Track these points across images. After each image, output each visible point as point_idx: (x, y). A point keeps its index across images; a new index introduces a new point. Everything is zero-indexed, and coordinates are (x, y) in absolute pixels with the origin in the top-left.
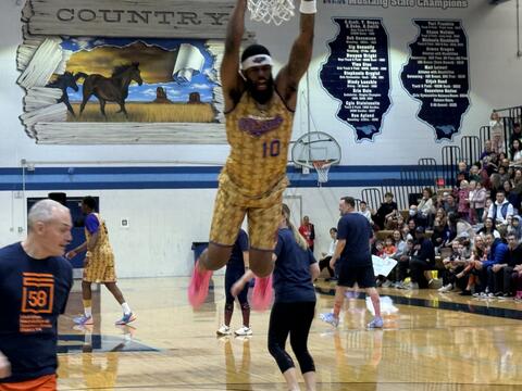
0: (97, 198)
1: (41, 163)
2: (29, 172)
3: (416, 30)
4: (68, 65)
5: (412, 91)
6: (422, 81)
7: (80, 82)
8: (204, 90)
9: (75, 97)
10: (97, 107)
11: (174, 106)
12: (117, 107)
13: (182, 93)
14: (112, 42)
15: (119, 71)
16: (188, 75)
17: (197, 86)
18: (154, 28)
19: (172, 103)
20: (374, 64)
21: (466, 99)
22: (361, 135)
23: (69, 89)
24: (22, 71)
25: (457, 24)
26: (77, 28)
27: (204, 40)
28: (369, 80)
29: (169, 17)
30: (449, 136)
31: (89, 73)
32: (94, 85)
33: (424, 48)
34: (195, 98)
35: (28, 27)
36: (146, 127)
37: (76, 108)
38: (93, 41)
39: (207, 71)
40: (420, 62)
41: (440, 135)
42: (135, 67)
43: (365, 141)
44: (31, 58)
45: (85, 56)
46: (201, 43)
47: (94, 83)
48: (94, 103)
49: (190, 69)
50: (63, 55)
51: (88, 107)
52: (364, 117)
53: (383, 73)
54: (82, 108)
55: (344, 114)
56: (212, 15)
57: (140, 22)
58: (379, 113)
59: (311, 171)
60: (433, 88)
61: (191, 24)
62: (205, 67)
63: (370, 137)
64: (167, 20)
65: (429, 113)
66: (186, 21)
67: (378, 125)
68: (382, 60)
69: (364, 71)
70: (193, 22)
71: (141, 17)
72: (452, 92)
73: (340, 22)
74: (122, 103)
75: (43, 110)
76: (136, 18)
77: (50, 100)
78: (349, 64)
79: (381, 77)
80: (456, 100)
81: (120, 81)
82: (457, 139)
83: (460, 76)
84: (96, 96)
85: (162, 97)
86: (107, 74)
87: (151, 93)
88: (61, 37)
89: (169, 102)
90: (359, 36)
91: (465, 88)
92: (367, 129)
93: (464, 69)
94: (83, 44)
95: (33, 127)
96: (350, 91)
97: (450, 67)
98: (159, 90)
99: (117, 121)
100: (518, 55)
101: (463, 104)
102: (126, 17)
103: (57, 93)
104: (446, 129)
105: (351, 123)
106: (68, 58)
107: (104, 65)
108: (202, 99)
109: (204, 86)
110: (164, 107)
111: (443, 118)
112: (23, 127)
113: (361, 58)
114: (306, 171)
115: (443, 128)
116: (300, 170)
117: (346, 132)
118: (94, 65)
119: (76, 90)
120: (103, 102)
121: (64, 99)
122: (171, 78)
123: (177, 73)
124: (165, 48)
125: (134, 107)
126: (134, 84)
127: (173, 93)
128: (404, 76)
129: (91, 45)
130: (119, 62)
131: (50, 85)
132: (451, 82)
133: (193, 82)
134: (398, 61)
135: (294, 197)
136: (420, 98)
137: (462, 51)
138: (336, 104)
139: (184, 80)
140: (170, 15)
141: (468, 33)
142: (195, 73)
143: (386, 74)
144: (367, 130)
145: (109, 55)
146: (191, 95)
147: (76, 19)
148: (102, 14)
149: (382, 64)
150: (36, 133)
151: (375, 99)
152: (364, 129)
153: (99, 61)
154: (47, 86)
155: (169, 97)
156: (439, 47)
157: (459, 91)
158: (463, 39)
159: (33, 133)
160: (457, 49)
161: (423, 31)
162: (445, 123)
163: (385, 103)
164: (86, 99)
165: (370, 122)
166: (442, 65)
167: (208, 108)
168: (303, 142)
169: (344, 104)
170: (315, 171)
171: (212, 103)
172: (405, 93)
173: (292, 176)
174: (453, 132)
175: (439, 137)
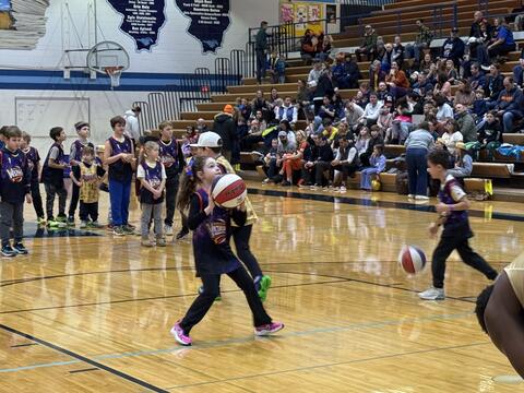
5: (183, 9)
6: (191, 1)
21: (227, 17)
22: (140, 46)
30: (213, 50)
41: (206, 48)
43: (144, 51)
52: (143, 30)
55: (126, 27)
58: (156, 27)
59: (99, 75)
60: (201, 7)
65: (196, 29)
67: (154, 38)
72: (216, 11)
80: (219, 18)
82: (218, 50)
91: (226, 9)
92: (145, 40)
96: (131, 6)
101: (225, 22)
104: (211, 44)
111: (208, 33)
114: (94, 76)
115: (209, 42)
116: (88, 75)
117: (129, 42)
132: (215, 2)
135: (83, 99)
136: (189, 15)
138: (119, 18)
144: (146, 42)
151: (152, 15)
152: (142, 40)
157: (222, 11)
162: (210, 38)
163: (161, 19)
165: (148, 35)
167: (6, 15)
168: (95, 50)
169: (126, 18)
170: (107, 76)
171: (9, 12)
172: (177, 10)
173: (80, 81)
174: (216, 46)
175: (205, 51)
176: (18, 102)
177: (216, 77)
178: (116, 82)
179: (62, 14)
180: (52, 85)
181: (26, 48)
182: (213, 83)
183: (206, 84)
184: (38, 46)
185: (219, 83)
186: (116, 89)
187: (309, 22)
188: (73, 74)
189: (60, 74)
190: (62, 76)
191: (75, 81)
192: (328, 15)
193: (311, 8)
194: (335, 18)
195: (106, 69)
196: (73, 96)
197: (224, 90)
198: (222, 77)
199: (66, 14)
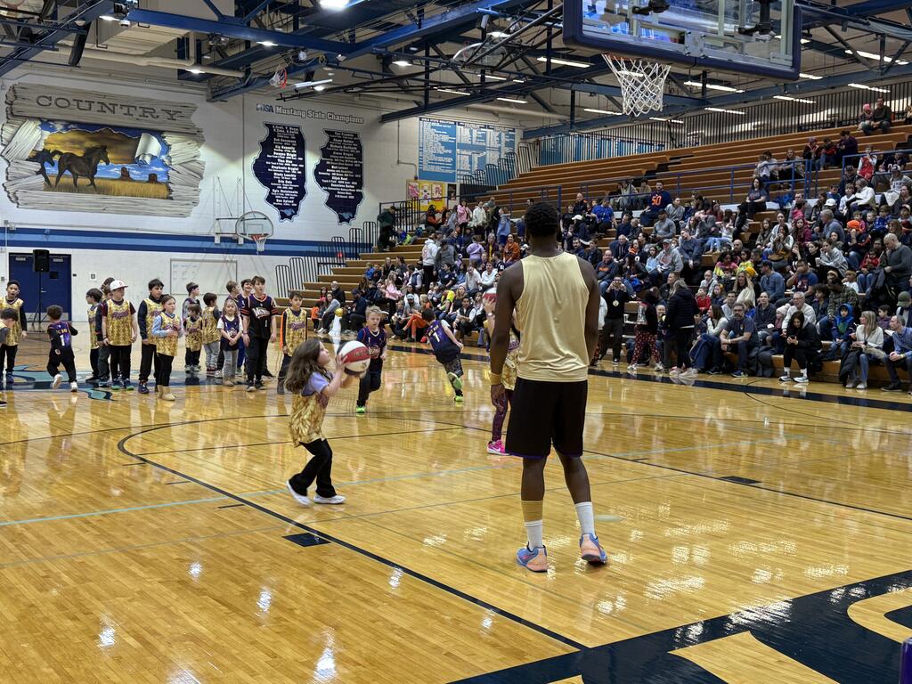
0: (70, 256)
1: (21, 224)
2: (10, 231)
3: (326, 138)
4: (46, 143)
5: (322, 185)
6: (329, 178)
7: (56, 158)
8: (160, 173)
9: (52, 171)
10: (71, 180)
11: (136, 184)
12: (88, 181)
13: (142, 174)
14: (84, 127)
15: (89, 152)
16: (148, 159)
17: (155, 168)
18: (118, 119)
19: (135, 181)
20: (294, 162)
21: (361, 193)
22: (283, 216)
23: (46, 164)
24: (6, 146)
25: (356, 135)
26: (54, 113)
27: (162, 132)
28: (291, 173)
29: (132, 111)
30: (348, 221)
31: (64, 152)
32: (68, 162)
33: (331, 152)
34: (153, 178)
35: (11, 109)
36: (112, 199)
37: (53, 180)
38: (68, 125)
39: (163, 157)
40: (328, 163)
41: (342, 219)
42: (104, 149)
43: (287, 221)
44: (14, 135)
45: (60, 137)
46: (159, 134)
47: (67, 161)
48: (67, 176)
49: (149, 155)
50: (42, 134)
51: (63, 180)
52: (286, 203)
53: (301, 169)
54: (58, 180)
55: (271, 199)
56: (168, 112)
57: (108, 112)
58: (297, 200)
59: (246, 241)
60: (337, 183)
61: (150, 118)
62: (162, 153)
63: (290, 218)
64: (131, 113)
65: (332, 202)
66: (146, 114)
67: (296, 209)
68: (301, 159)
69: (287, 167)
70: (153, 116)
71: (109, 109)
72: (351, 187)
73: (269, 126)
74: (92, 179)
75: (24, 180)
76: (105, 109)
77: (31, 171)
78: (275, 160)
79: (300, 172)
80: (353, 194)
81: (90, 160)
82: (352, 221)
83: (357, 176)
84: (71, 171)
85: (125, 176)
86: (79, 153)
87: (117, 172)
88: (40, 119)
89: (131, 180)
90: (284, 139)
91: (360, 185)
92: (288, 211)
93: (359, 170)
94: (59, 127)
95: (15, 193)
96: (276, 181)
97: (350, 168)
98: (124, 170)
99: (88, 193)
100: (398, 162)
101: (359, 197)
102: (96, 107)
103: (36, 166)
104: (346, 215)
105: (275, 206)
106: (46, 138)
107: (77, 146)
108: (159, 180)
109: (161, 169)
110: (127, 183)
111: (344, 206)
112: (6, 194)
113: (285, 155)
114: (241, 241)
115: (344, 214)
116: (236, 241)
117: (273, 213)
118: (68, 145)
119: (53, 164)
120: (75, 177)
121: (42, 172)
122: (134, 161)
123: (139, 157)
124: (129, 136)
125: (102, 182)
126: (102, 163)
127: (135, 173)
128: (316, 172)
129: (66, 128)
130: (89, 144)
131: (30, 159)
132: (350, 179)
133: (152, 165)
134: (312, 161)
135: (231, 261)
136: (327, 190)
137: (359, 157)
138: (265, 191)
139: (145, 163)
140: (133, 109)
141: (363, 143)
142: (153, 157)
143: (303, 170)
144: (288, 212)
145: (81, 138)
146: (150, 175)
147: (53, 105)
148: (75, 103)
149: (301, 162)
150: (17, 199)
151: (294, 189)
152: (285, 211)
153: (72, 142)
154: (27, 160)
155: (132, 176)
156: (342, 152)
157: (356, 187)
158: (360, 148)
159: (14, 198)
160: (355, 155)
161: (331, 139)
162: (345, 211)
163: (302, 193)
164: (61, 174)
165: (290, 207)
166: (346, 166)
167: (164, 187)
168: (243, 219)
169: (271, 191)
170: (253, 242)
171: (167, 183)
172: (316, 185)
173: (231, 246)
174: (351, 218)
175: (341, 221)
176: (173, 263)
177: (350, 245)
178: (261, 247)
179: (214, 186)
180: (203, 248)
181: (182, 215)
182: (347, 250)
183: (341, 250)
184: (192, 215)
185: (353, 250)
186: (261, 253)
187: (432, 199)
188: (223, 240)
189: (212, 239)
190: (214, 241)
191: (224, 246)
192: (449, 193)
193: (434, 186)
194: (455, 196)
195: (252, 236)
196: (222, 259)
197: (357, 256)
198: (356, 245)
199: (217, 187)
